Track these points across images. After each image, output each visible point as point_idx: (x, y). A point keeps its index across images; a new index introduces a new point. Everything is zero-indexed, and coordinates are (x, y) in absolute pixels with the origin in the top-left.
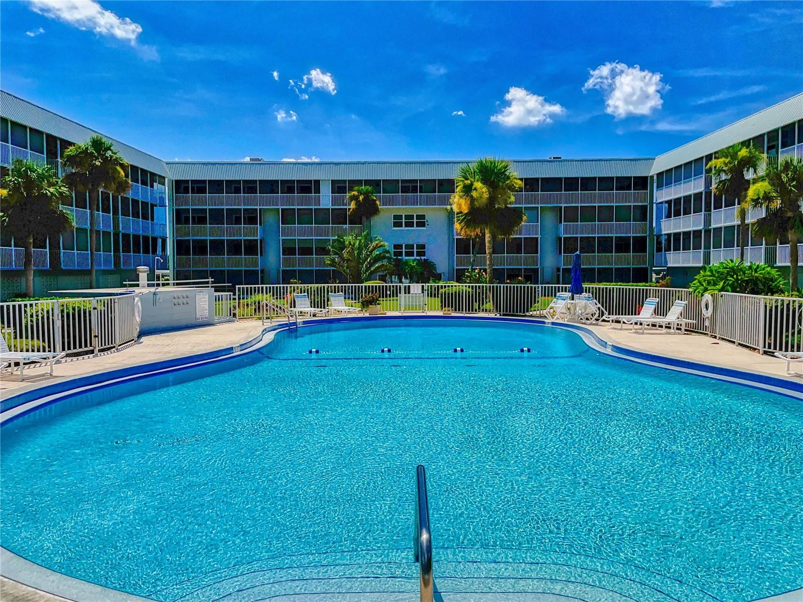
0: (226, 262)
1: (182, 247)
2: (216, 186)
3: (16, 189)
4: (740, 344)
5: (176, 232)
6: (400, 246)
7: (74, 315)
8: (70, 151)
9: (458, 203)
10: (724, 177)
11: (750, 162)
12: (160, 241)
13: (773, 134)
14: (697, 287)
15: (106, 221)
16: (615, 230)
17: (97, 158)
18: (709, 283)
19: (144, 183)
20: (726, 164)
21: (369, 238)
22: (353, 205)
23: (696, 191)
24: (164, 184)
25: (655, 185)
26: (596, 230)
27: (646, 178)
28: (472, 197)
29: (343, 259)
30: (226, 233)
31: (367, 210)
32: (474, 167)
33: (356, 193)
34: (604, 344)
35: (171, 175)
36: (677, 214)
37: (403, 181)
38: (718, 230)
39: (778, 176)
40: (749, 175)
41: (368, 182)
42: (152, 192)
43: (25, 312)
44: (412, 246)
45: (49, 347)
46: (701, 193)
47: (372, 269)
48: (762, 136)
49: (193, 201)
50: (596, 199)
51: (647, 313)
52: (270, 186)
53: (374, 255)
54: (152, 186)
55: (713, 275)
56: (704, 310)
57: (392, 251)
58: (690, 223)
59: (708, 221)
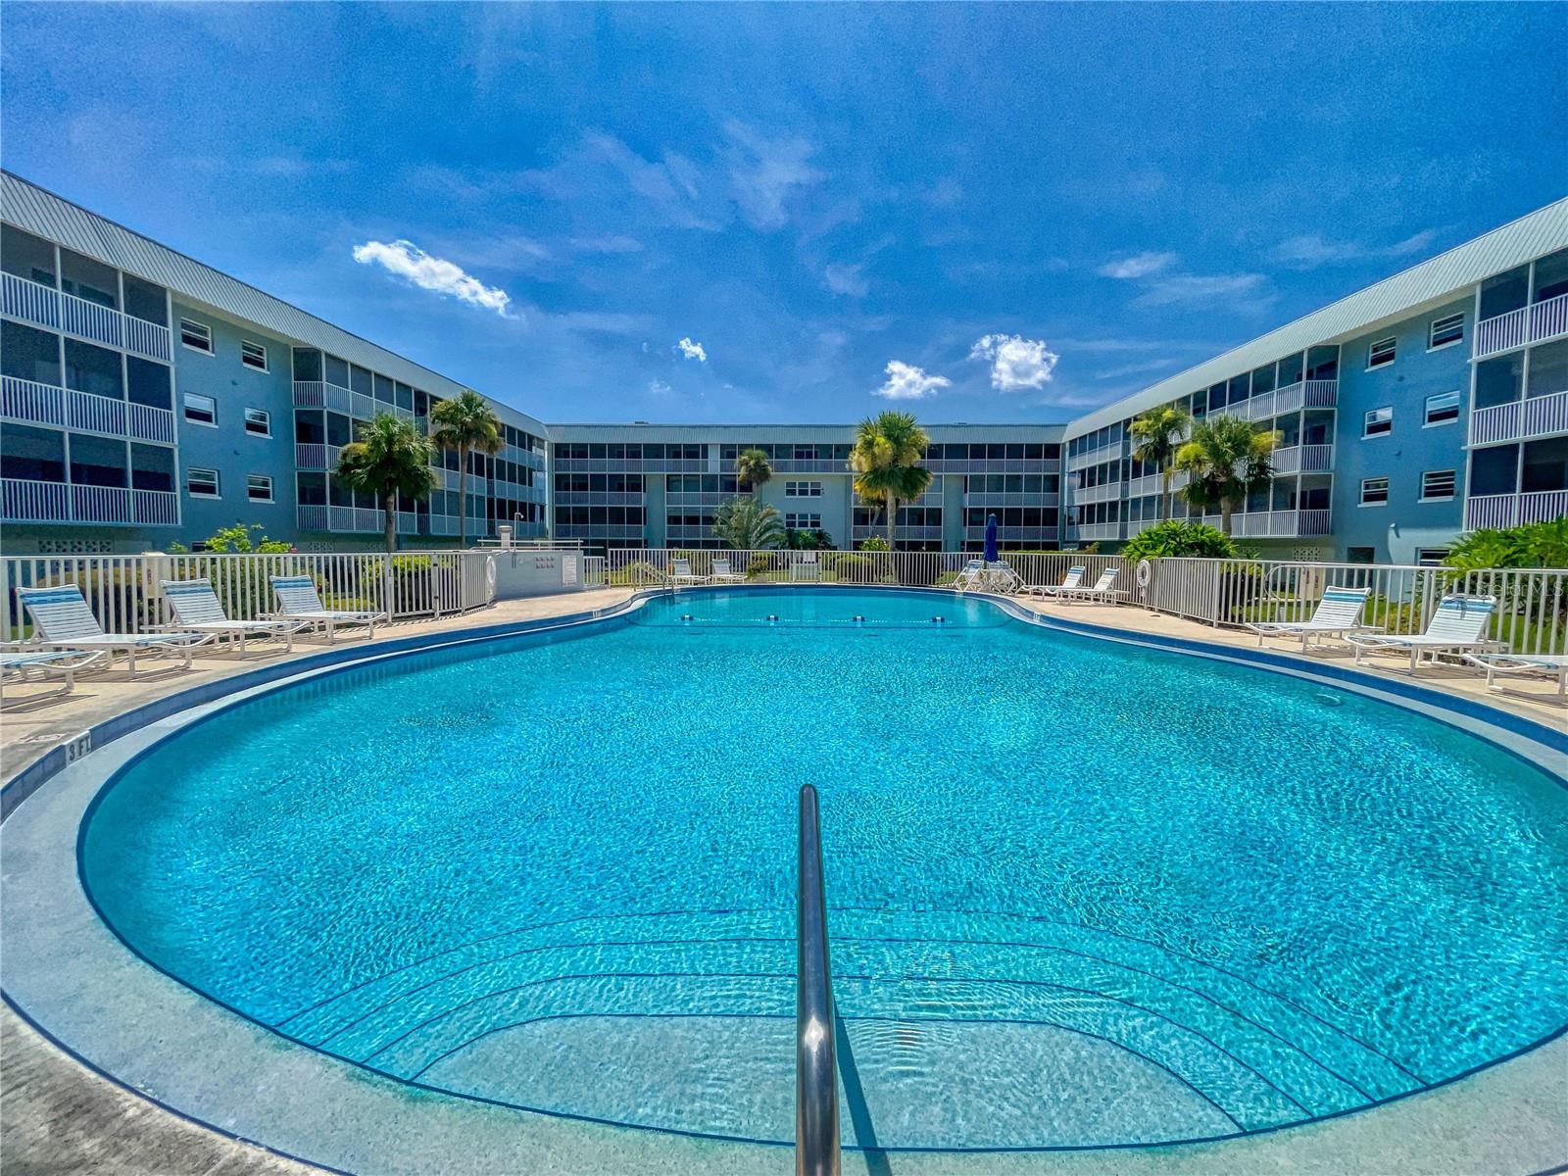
0: (608, 532)
1: (561, 515)
2: (598, 450)
3: (376, 443)
4: (1185, 617)
5: (557, 499)
6: (793, 516)
7: (417, 574)
8: (439, 407)
9: (858, 462)
10: (1145, 441)
11: (1173, 425)
12: (538, 508)
13: (1199, 397)
14: (1132, 553)
15: (480, 486)
16: (1023, 500)
17: (467, 415)
18: (1146, 548)
19: (522, 445)
20: (1149, 426)
21: (760, 505)
22: (743, 471)
23: (1113, 459)
24: (543, 448)
25: (1067, 454)
26: (1006, 500)
27: (1057, 446)
28: (873, 454)
29: (730, 528)
30: (609, 499)
31: (759, 474)
32: (875, 420)
33: (746, 457)
34: (1031, 614)
35: (551, 438)
36: (1091, 484)
37: (798, 446)
38: (1136, 502)
39: (1211, 437)
40: (1173, 439)
41: (758, 447)
42: (531, 455)
43: (364, 570)
44: (806, 516)
45: (379, 606)
46: (1118, 461)
47: (763, 538)
48: (1188, 397)
49: (573, 468)
50: (1005, 467)
51: (1071, 582)
52: (654, 451)
53: (764, 524)
54: (530, 449)
55: (1151, 538)
56: (1139, 579)
57: (785, 520)
58: (1105, 493)
59: (1125, 492)
